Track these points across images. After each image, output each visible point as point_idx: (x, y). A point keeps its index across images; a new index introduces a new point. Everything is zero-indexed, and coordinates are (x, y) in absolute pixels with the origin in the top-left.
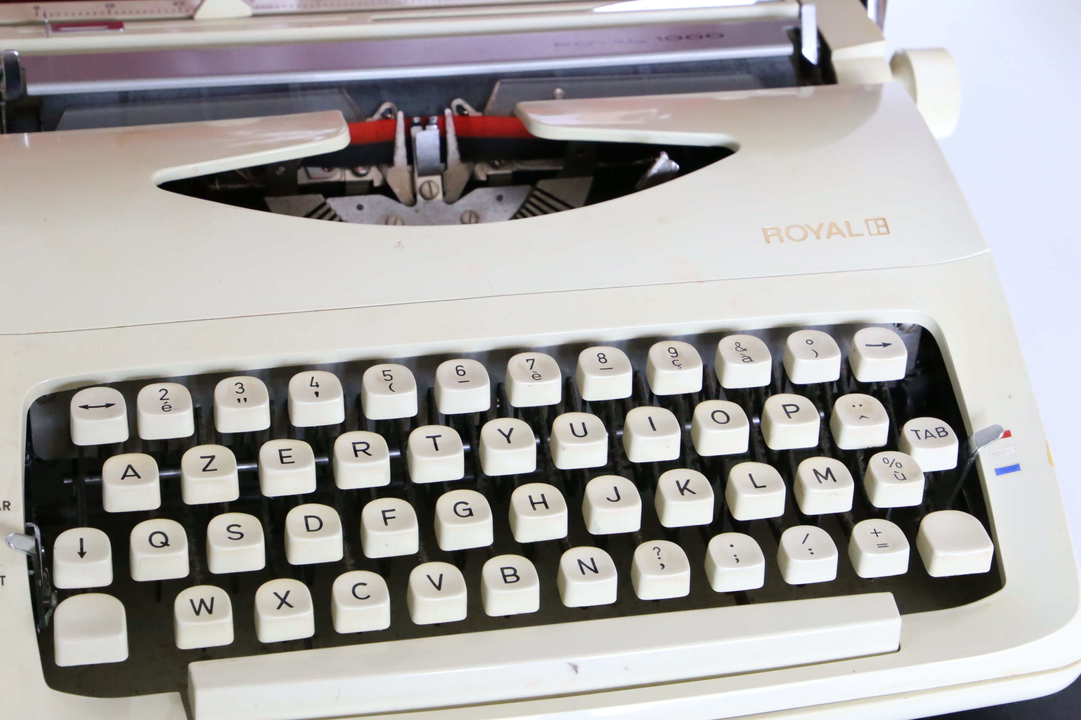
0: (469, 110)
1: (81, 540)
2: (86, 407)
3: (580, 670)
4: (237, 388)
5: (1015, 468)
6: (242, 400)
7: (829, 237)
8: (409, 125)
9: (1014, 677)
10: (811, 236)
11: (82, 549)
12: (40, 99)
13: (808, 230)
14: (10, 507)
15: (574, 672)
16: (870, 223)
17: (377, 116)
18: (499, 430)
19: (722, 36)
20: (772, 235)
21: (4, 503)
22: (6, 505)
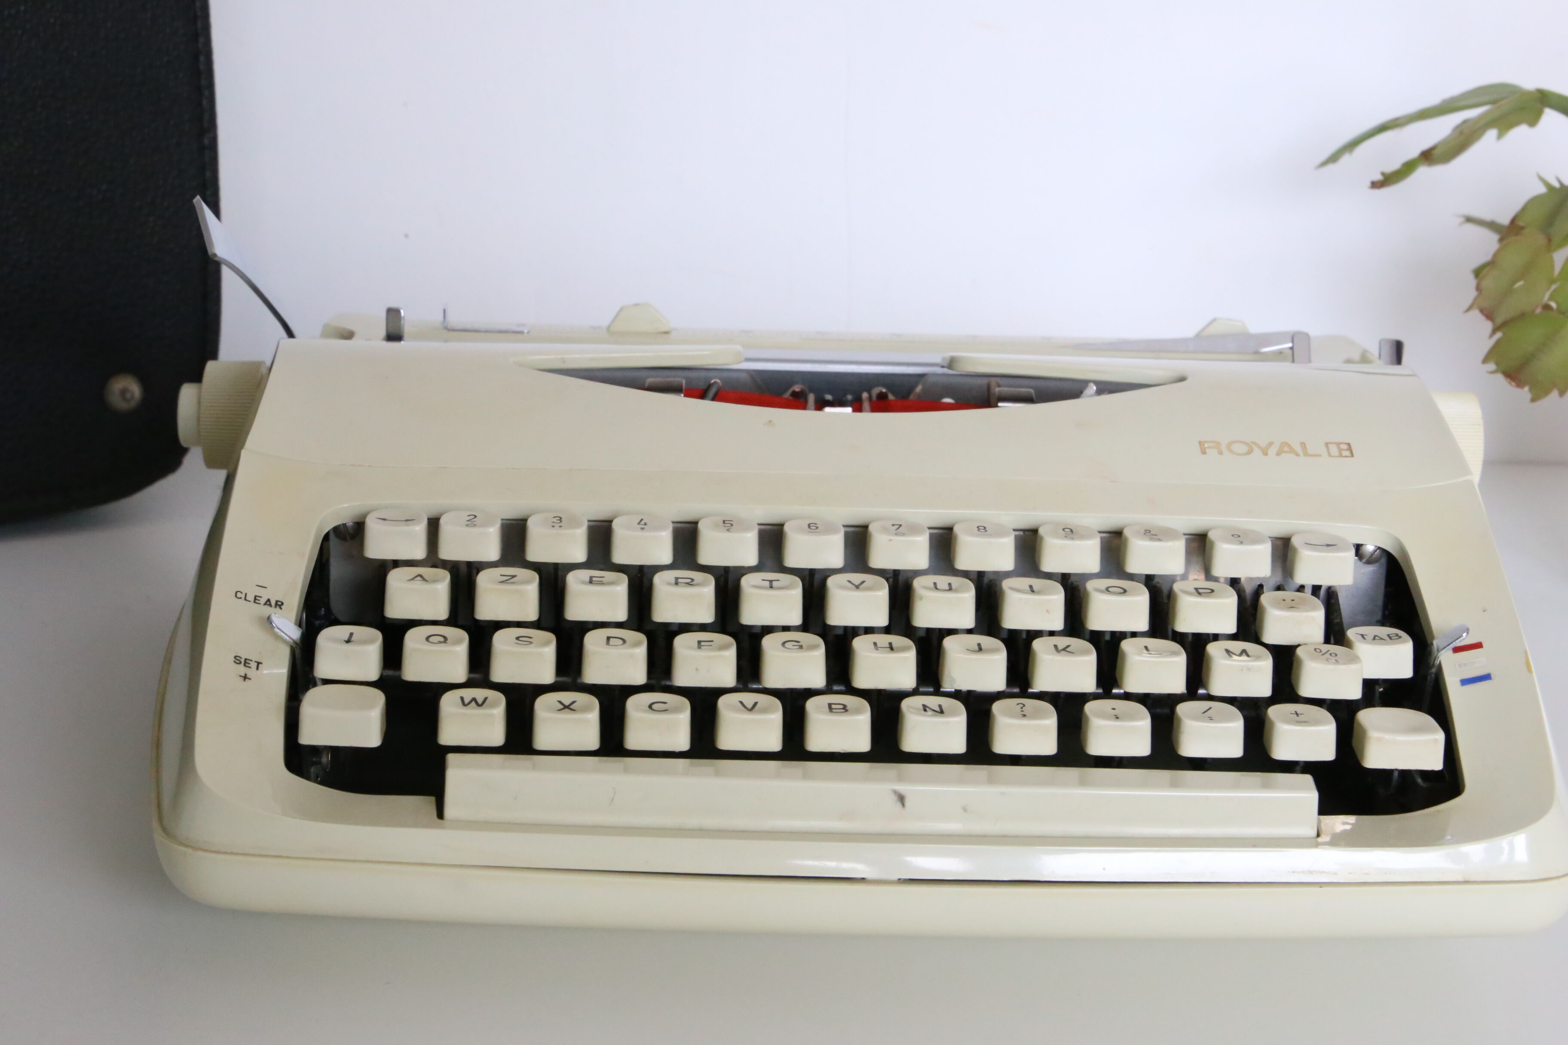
1: (350, 636)
2: (384, 519)
3: (908, 802)
4: (554, 520)
5: (1486, 678)
6: (556, 533)
7: (1278, 454)
10: (1257, 452)
11: (348, 641)
13: (1254, 446)
14: (282, 607)
15: (899, 804)
16: (1330, 446)
18: (849, 584)
20: (1209, 447)
21: (277, 601)
22: (279, 604)
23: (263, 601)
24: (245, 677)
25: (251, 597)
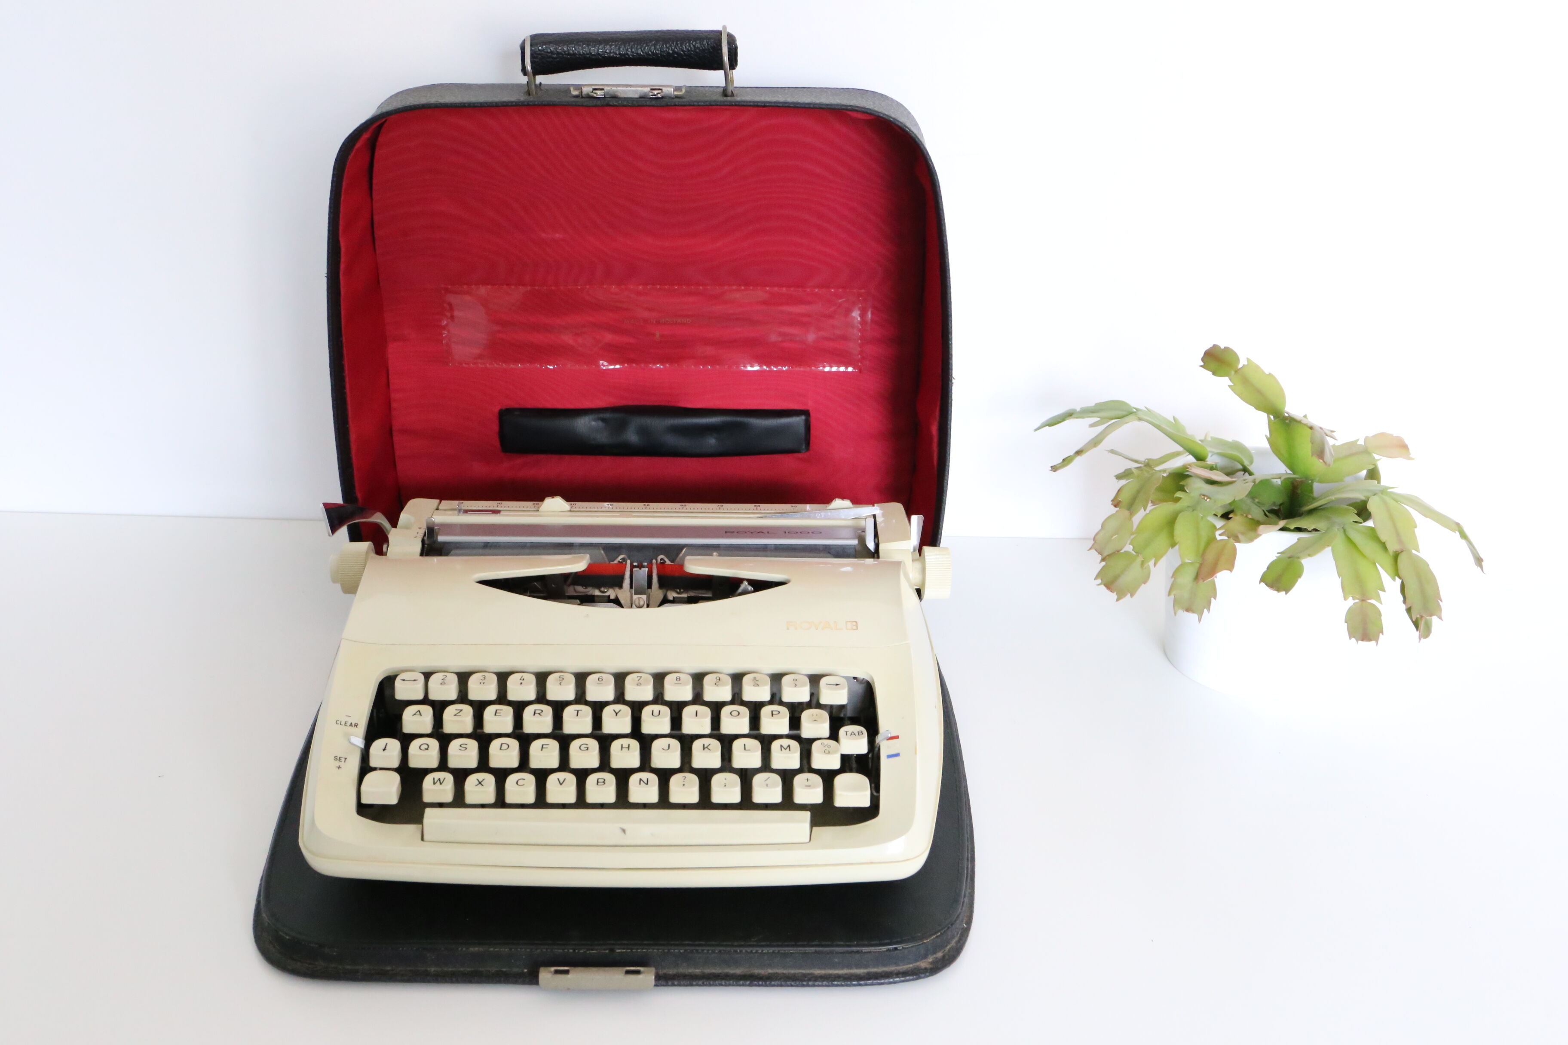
0: (668, 562)
1: (386, 744)
2: (404, 680)
3: (627, 832)
4: (482, 678)
5: (897, 755)
6: (482, 683)
7: (823, 629)
8: (632, 567)
9: (872, 863)
10: (813, 628)
11: (385, 747)
12: (445, 543)
13: (812, 625)
14: (358, 726)
15: (623, 833)
16: (848, 624)
17: (616, 562)
18: (614, 710)
19: (821, 533)
20: (791, 625)
21: (355, 724)
22: (356, 725)
23: (348, 724)
24: (339, 767)
25: (343, 723)
